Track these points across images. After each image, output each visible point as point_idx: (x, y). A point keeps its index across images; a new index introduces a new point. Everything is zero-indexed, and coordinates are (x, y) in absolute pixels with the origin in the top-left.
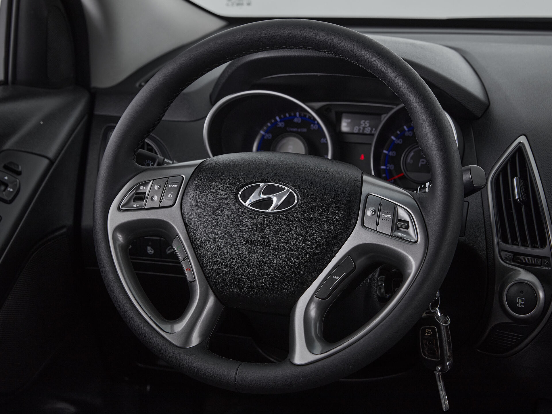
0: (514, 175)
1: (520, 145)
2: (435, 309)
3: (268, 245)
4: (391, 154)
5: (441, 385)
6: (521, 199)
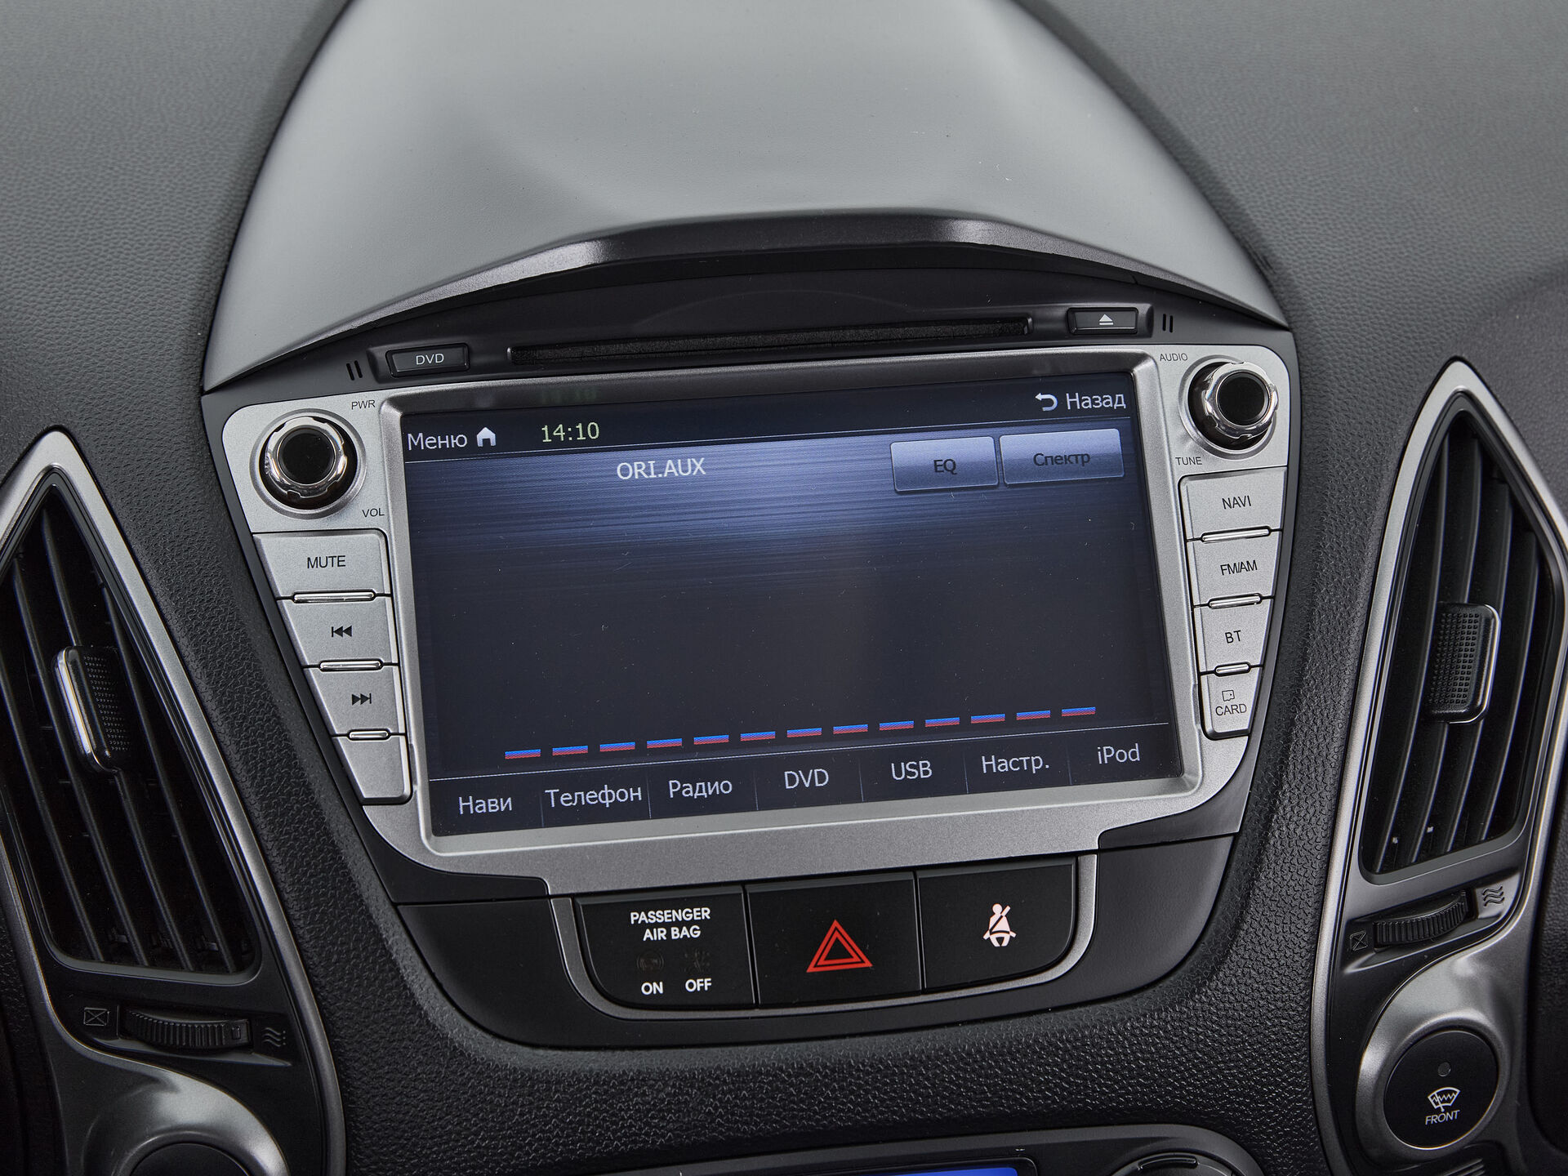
0: (54, 642)
1: (54, 481)
6: (107, 753)
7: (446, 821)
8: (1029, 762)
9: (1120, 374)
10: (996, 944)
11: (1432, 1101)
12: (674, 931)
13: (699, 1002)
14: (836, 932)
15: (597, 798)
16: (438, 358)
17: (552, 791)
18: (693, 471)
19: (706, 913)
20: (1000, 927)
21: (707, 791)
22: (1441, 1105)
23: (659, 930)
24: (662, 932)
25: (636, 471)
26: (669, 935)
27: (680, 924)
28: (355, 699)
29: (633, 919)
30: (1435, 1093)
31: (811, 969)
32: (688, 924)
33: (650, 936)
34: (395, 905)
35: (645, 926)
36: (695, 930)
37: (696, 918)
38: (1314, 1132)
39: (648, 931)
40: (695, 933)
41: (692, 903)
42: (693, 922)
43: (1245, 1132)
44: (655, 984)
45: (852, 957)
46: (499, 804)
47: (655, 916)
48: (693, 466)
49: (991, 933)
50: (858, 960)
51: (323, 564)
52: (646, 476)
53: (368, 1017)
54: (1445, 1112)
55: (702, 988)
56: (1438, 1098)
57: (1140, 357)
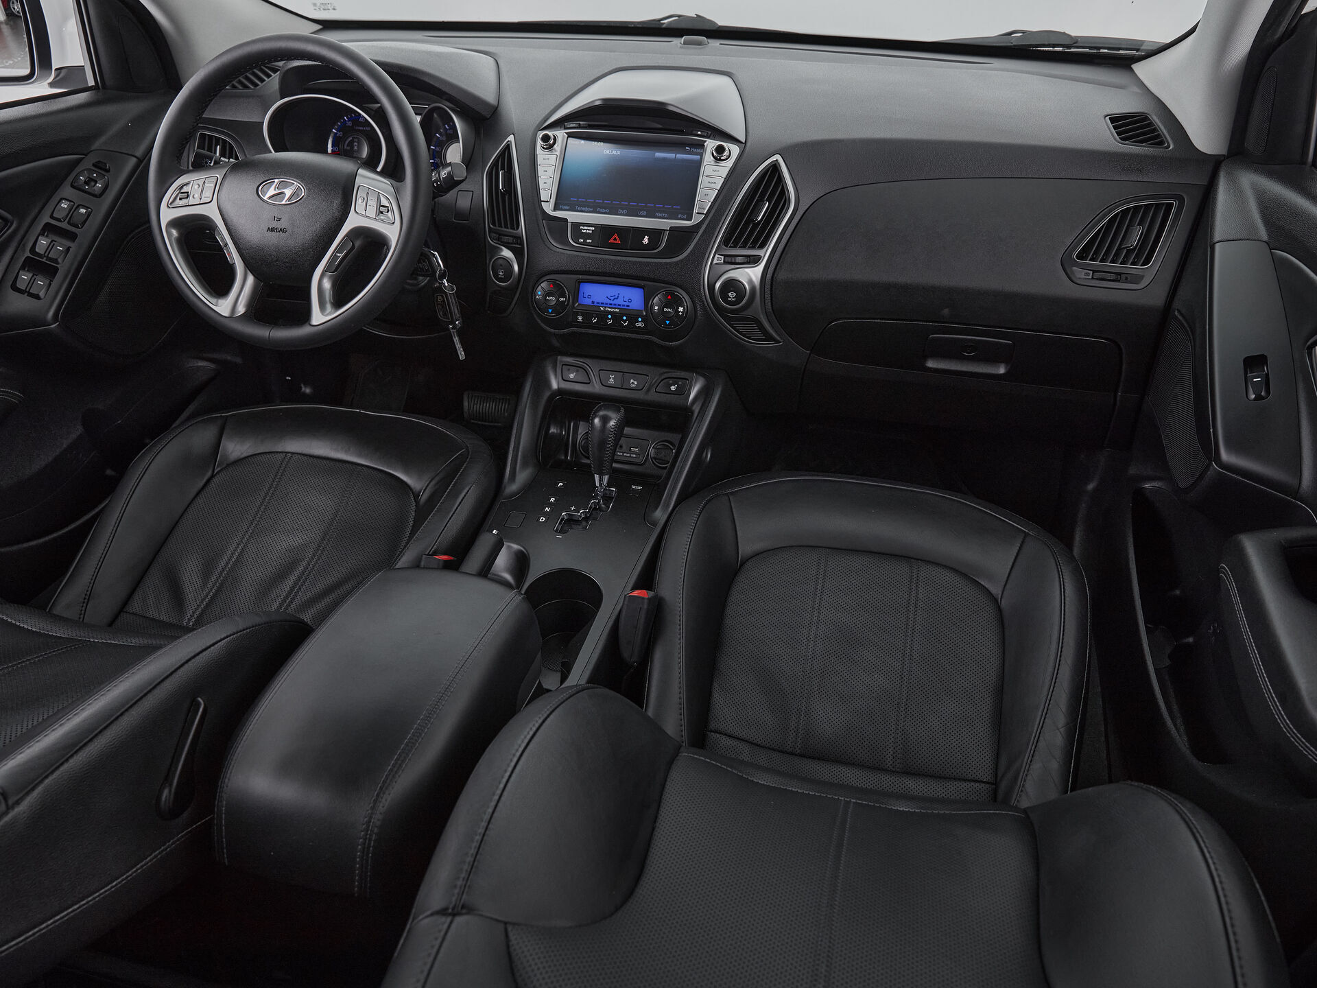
2: (442, 280)
3: (283, 230)
4: (437, 149)
5: (456, 340)
6: (504, 189)
7: (555, 209)
8: (664, 215)
9: (701, 145)
10: (645, 243)
11: (730, 295)
12: (587, 231)
13: (589, 244)
14: (616, 236)
16: (574, 125)
17: (574, 207)
19: (594, 229)
20: (646, 240)
22: (732, 296)
24: (585, 231)
27: (589, 230)
28: (544, 183)
29: (581, 227)
30: (731, 293)
34: (542, 220)
38: (703, 293)
39: (583, 230)
40: (591, 232)
41: (591, 226)
43: (689, 291)
44: (582, 240)
46: (565, 208)
47: (584, 228)
49: (644, 241)
50: (618, 241)
51: (546, 159)
54: (732, 298)
55: (590, 242)
57: (705, 141)
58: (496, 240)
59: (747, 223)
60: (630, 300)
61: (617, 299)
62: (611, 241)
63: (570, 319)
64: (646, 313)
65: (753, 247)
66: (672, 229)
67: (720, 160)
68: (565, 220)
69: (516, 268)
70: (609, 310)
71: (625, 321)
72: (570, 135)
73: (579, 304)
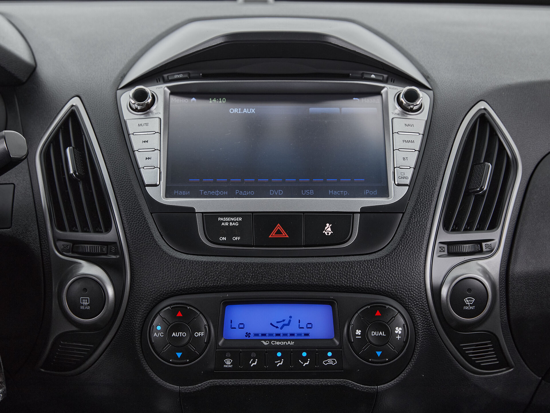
0: (67, 145)
1: (73, 108)
6: (77, 173)
7: (169, 194)
8: (343, 193)
10: (327, 234)
11: (465, 301)
12: (231, 224)
13: (236, 244)
14: (279, 227)
15: (214, 193)
16: (181, 76)
17: (202, 191)
18: (251, 112)
19: (240, 219)
20: (328, 230)
21: (247, 194)
22: (468, 303)
23: (226, 223)
24: (227, 223)
25: (235, 111)
26: (229, 224)
27: (232, 222)
28: (146, 158)
29: (219, 219)
30: (466, 299)
31: (270, 236)
32: (235, 222)
33: (224, 224)
34: (151, 213)
35: (222, 222)
36: (237, 223)
37: (237, 220)
38: (427, 306)
39: (223, 223)
41: (236, 216)
42: (237, 221)
43: (404, 301)
44: (224, 238)
45: (282, 234)
46: (186, 193)
47: (225, 219)
48: (252, 111)
49: (325, 231)
50: (285, 235)
51: (143, 125)
52: (238, 112)
53: (140, 242)
54: (470, 306)
55: (237, 239)
56: (467, 301)
57: (383, 88)
58: (68, 251)
59: (467, 194)
60: (310, 325)
61: (288, 324)
62: (273, 235)
63: (212, 366)
64: (341, 341)
65: (480, 228)
66: (365, 211)
67: (412, 110)
68: (191, 211)
69: (110, 291)
70: (278, 343)
71: (305, 360)
72: (175, 92)
73: (226, 340)
